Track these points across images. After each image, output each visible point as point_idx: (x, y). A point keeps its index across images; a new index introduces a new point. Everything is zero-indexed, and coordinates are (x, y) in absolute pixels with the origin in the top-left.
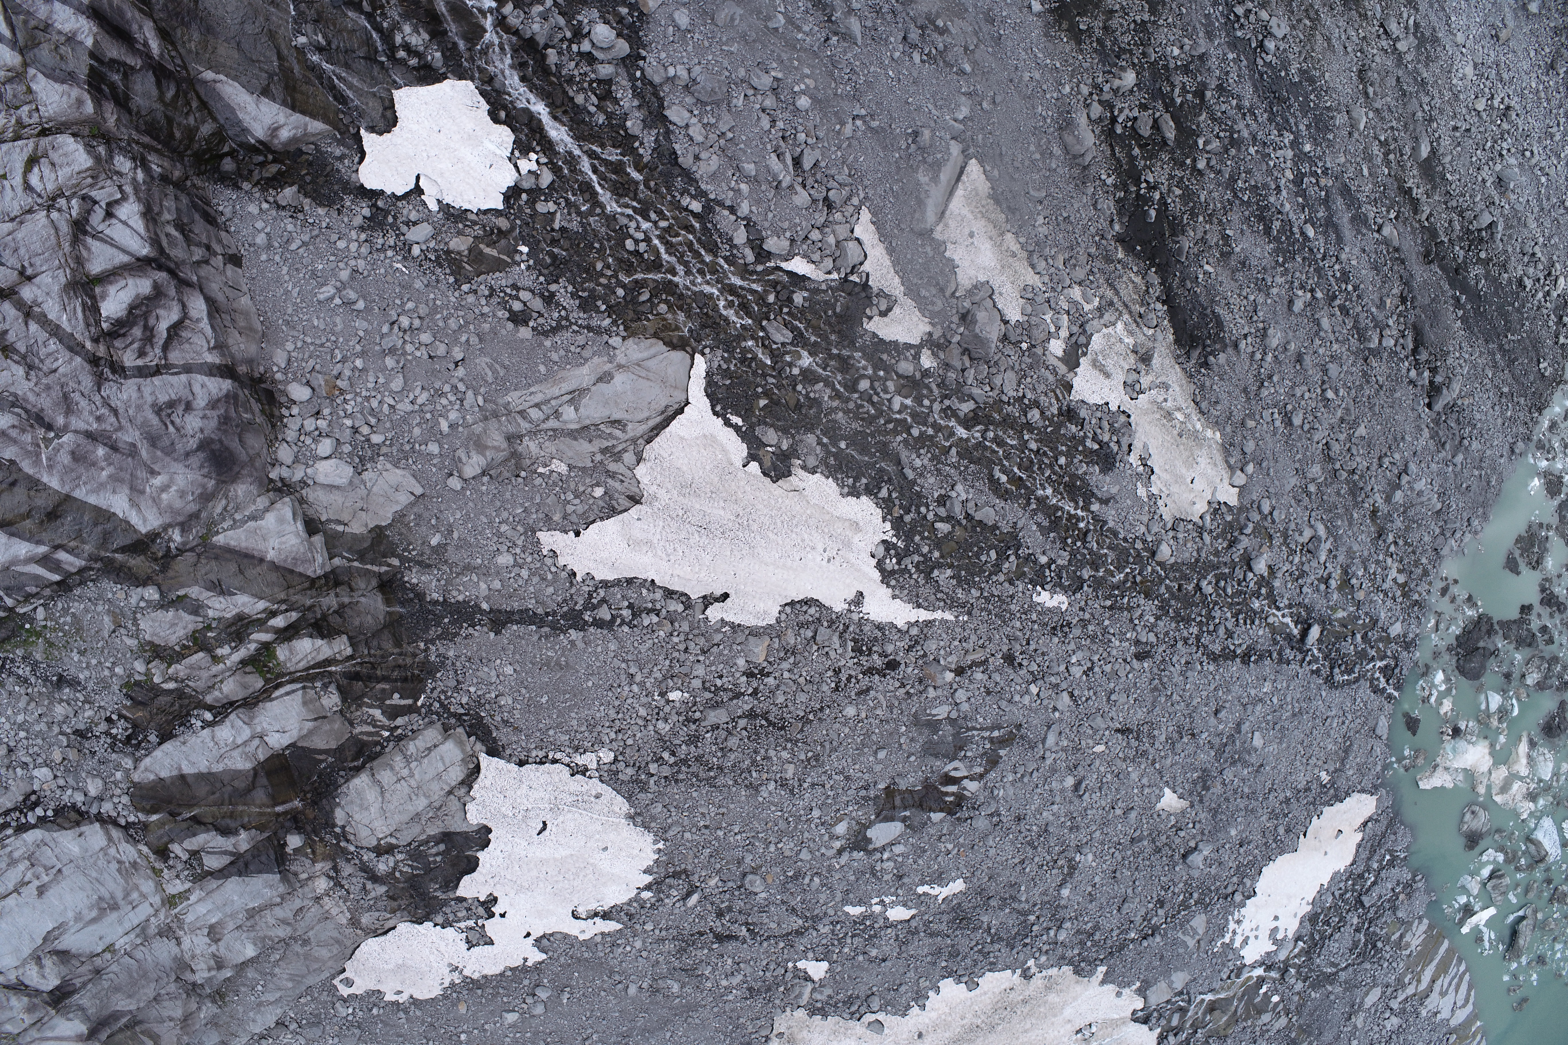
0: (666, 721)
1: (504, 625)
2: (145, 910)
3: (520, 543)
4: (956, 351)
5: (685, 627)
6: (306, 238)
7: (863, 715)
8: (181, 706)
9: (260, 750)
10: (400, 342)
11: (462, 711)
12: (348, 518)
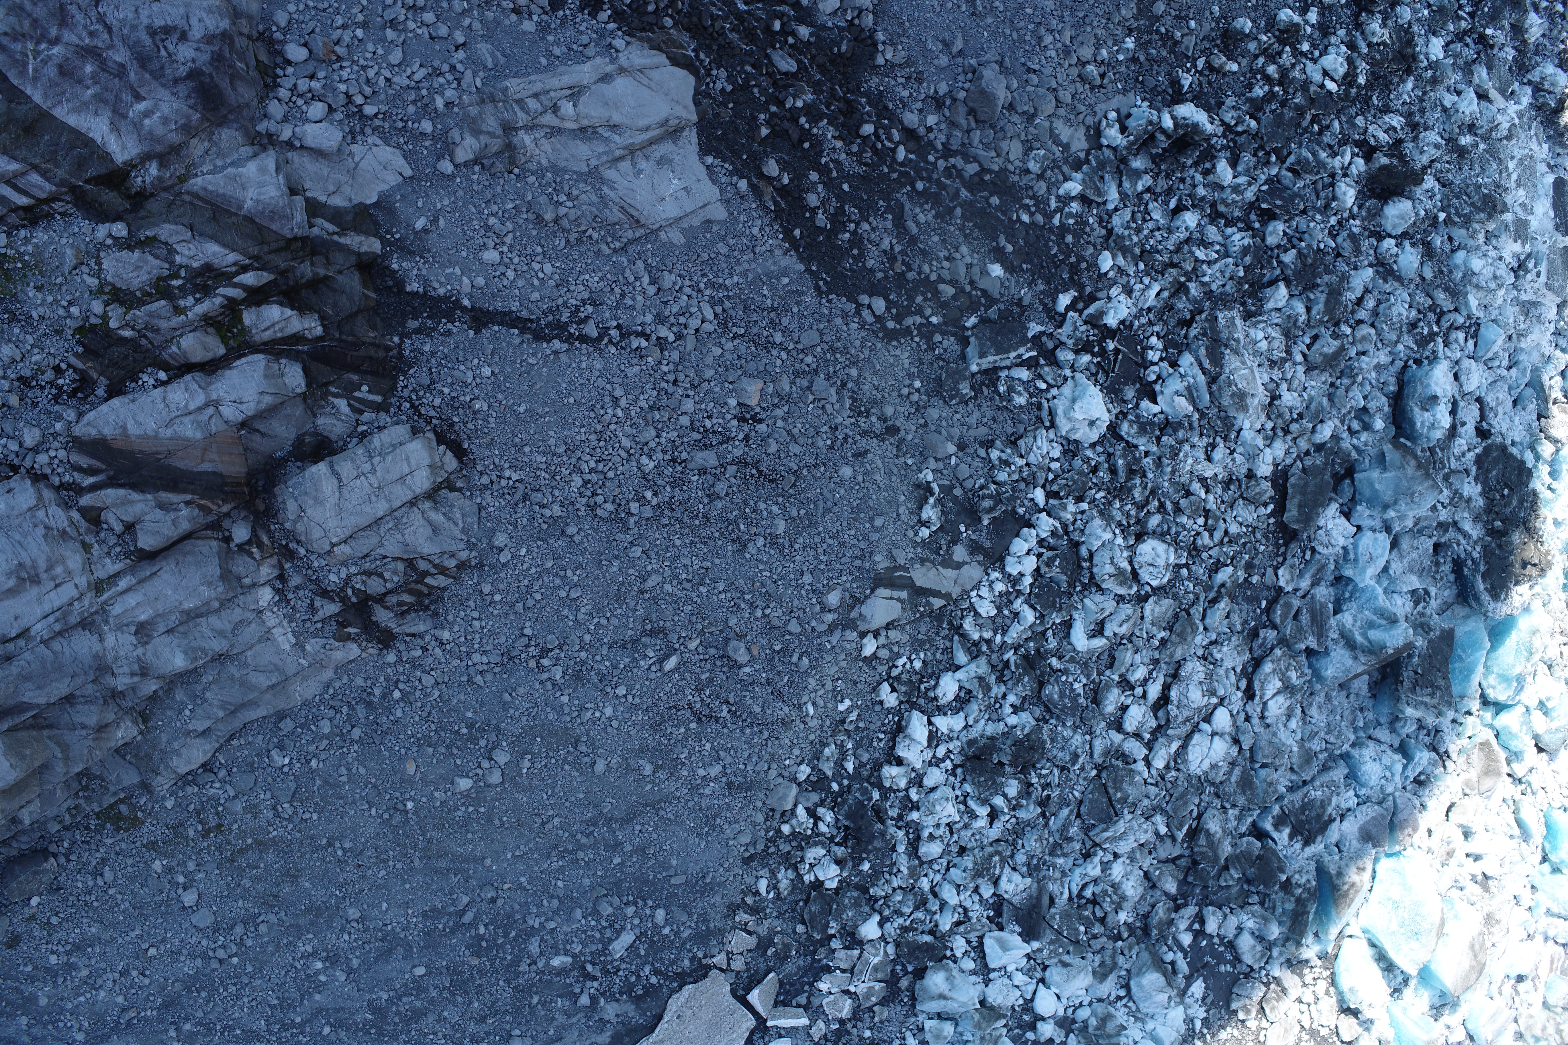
0: (651, 458)
1: (485, 325)
2: (68, 592)
3: (508, 240)
4: (961, 109)
5: (676, 356)
7: (860, 478)
8: (135, 360)
9: (213, 420)
10: (402, 18)
11: (433, 413)
12: (332, 188)
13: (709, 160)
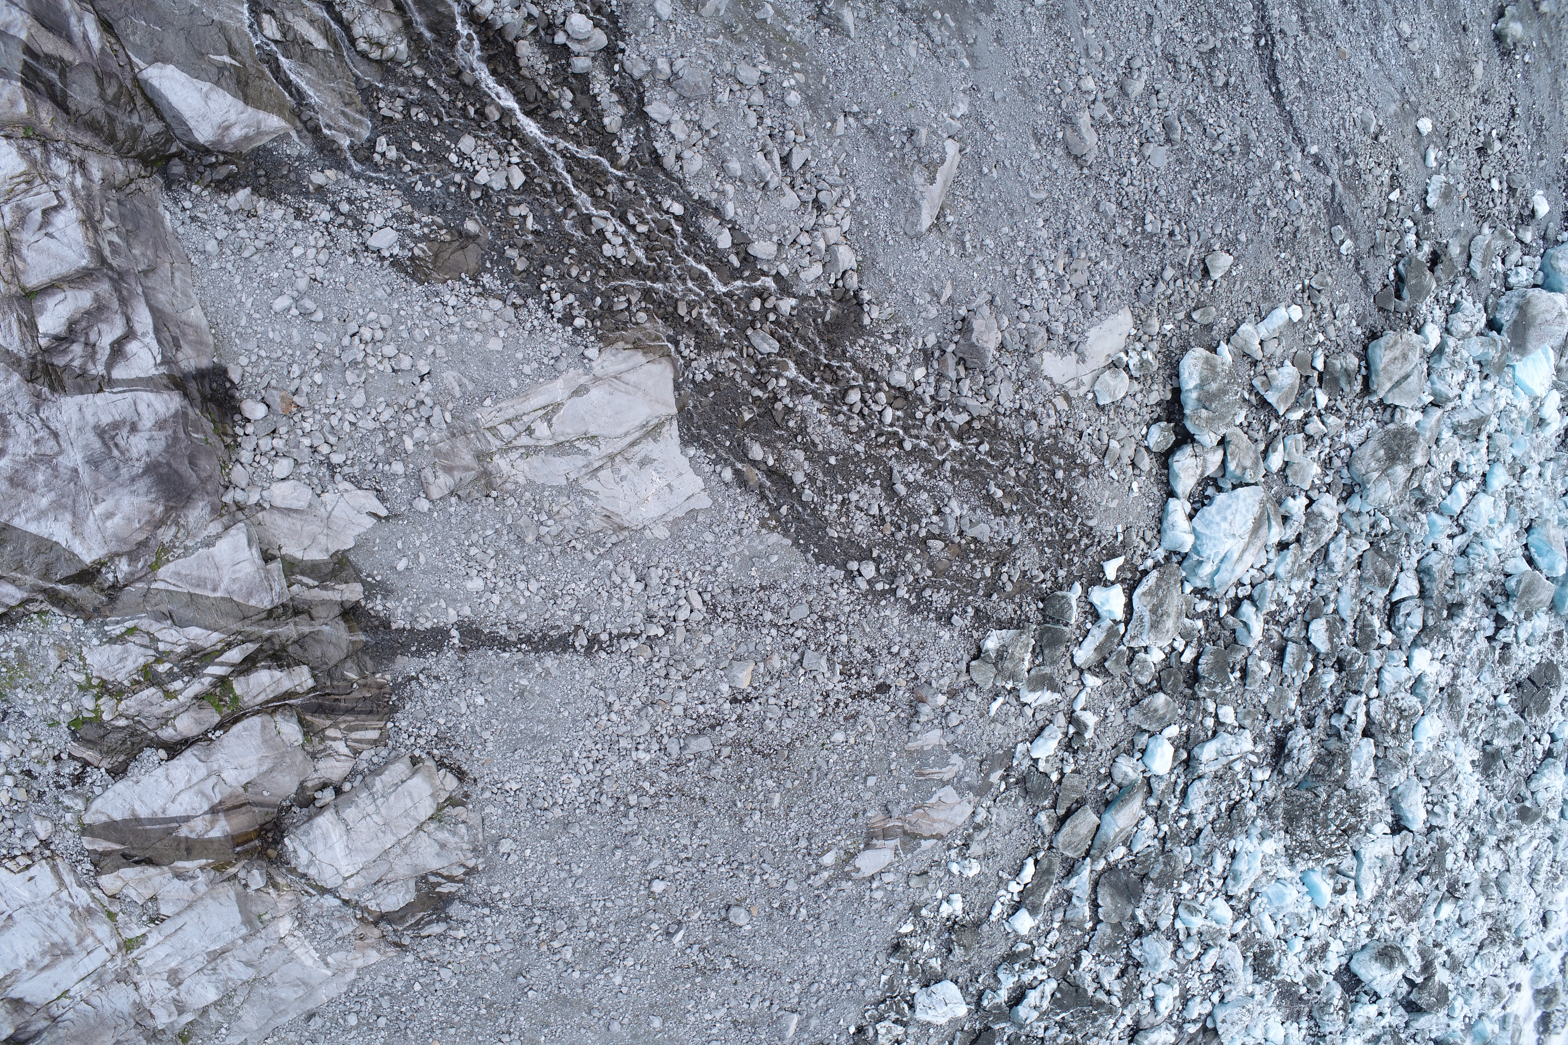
0: (647, 750)
2: (100, 956)
3: (491, 565)
4: (951, 361)
5: (666, 652)
6: (260, 244)
7: (852, 741)
8: (133, 744)
9: (217, 789)
10: (362, 354)
12: (307, 542)
13: (692, 451)
